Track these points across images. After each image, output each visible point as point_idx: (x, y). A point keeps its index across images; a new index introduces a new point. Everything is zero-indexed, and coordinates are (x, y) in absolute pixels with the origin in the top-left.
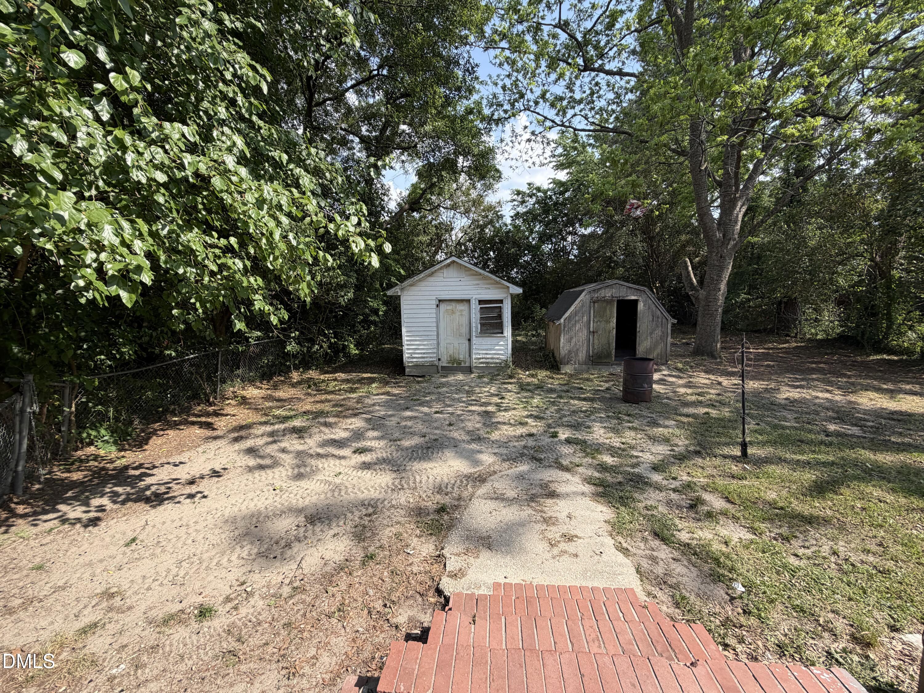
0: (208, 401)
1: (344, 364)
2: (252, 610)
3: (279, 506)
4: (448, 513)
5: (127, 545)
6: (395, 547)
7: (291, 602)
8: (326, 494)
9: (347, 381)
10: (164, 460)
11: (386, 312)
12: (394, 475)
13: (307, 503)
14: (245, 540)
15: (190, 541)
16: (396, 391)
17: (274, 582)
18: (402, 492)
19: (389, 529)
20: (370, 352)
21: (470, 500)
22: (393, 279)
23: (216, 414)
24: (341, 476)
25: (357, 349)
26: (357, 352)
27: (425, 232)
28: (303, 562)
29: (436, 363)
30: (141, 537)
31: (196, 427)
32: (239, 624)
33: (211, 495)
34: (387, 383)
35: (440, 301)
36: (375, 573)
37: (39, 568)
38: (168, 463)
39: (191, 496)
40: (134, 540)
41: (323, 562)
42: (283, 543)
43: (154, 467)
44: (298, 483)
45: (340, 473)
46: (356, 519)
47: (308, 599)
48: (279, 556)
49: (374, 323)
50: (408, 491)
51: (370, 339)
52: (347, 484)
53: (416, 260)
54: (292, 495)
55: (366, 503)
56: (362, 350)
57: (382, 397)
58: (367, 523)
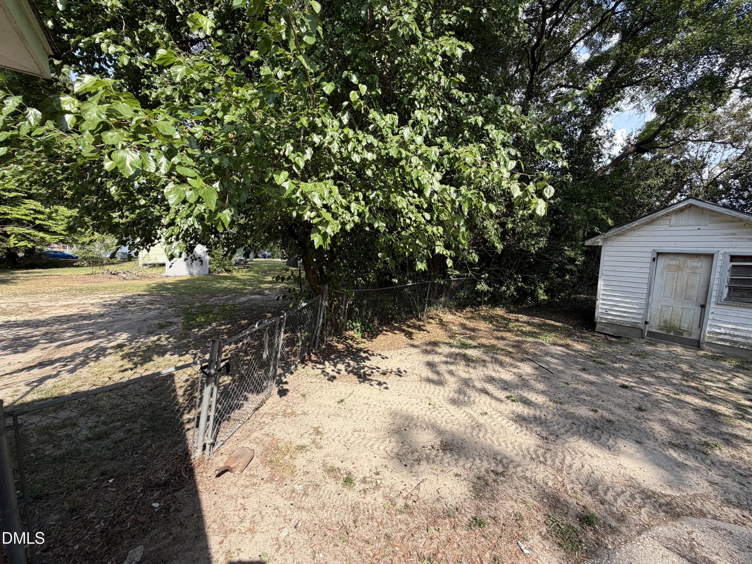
0: (418, 316)
1: (530, 307)
2: (373, 502)
3: (427, 420)
4: (595, 531)
5: (339, 402)
6: (509, 529)
7: (399, 517)
8: (466, 428)
9: (529, 324)
10: (379, 352)
11: (584, 263)
12: (539, 442)
13: (448, 428)
14: (394, 437)
15: (365, 418)
16: (579, 346)
17: (396, 488)
18: (542, 467)
19: (512, 503)
20: (562, 300)
21: (639, 533)
22: (596, 229)
23: (420, 328)
24: (486, 417)
25: (546, 295)
26: (546, 297)
27: (657, 174)
28: (422, 485)
29: (642, 326)
30: (346, 401)
31: (403, 334)
32: (361, 507)
33: (391, 389)
34: (569, 335)
35: (659, 254)
36: (478, 545)
37: (304, 396)
38: (380, 355)
39: (380, 384)
40: (342, 401)
41: (437, 496)
42: (416, 455)
43: (373, 355)
44: (448, 406)
45: (486, 413)
46: (483, 470)
47: (412, 525)
48: (409, 466)
49: (571, 272)
50: (550, 470)
51: (563, 286)
52: (488, 427)
53: (639, 206)
54: (440, 416)
55: (499, 458)
56: (553, 296)
57: (560, 348)
58: (491, 481)
